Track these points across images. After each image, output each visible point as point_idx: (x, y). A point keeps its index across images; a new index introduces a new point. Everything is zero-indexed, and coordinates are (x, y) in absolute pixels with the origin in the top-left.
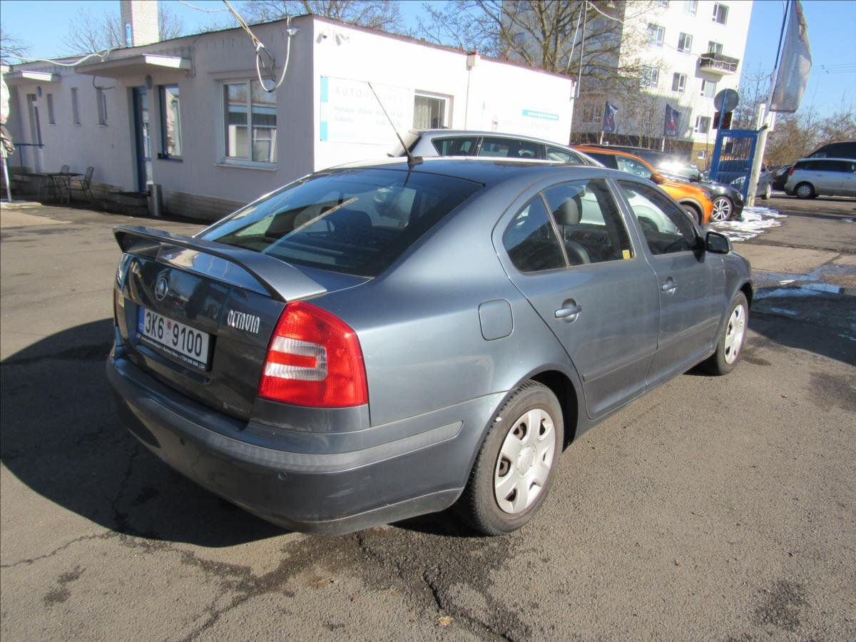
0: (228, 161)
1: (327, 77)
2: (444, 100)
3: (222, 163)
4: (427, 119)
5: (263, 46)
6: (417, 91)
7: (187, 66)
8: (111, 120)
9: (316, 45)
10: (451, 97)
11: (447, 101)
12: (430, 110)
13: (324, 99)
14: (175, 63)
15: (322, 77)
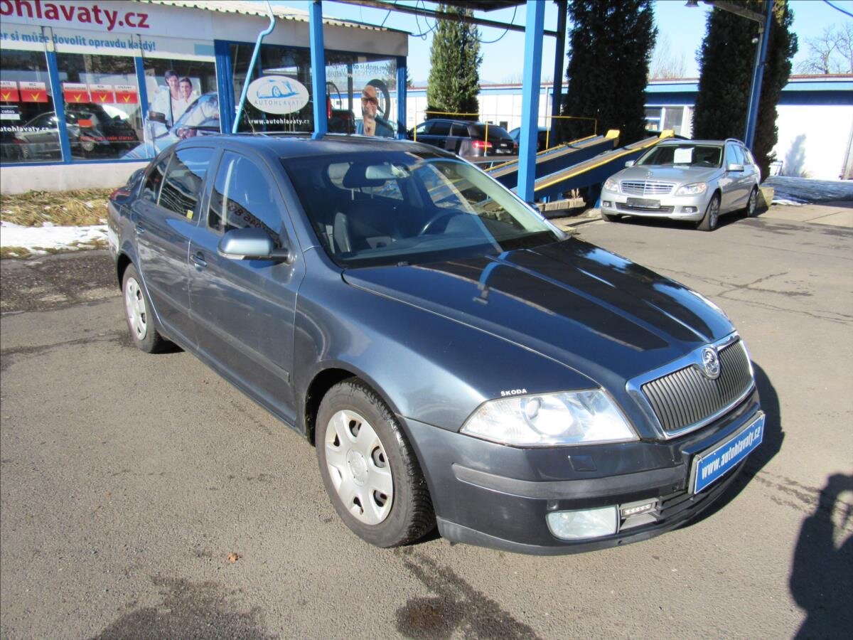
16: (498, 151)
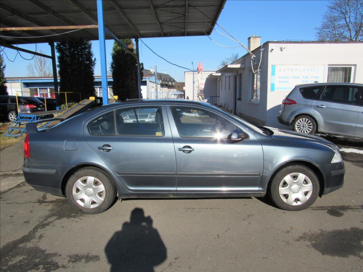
0: (252, 101)
1: (275, 65)
2: (351, 67)
3: (250, 101)
4: (341, 77)
5: (255, 56)
6: (329, 65)
7: (243, 66)
8: (231, 88)
9: (269, 53)
10: (355, 65)
11: (353, 68)
12: (344, 73)
13: (273, 74)
14: (238, 66)
15: (272, 66)
16: (39, 109)
